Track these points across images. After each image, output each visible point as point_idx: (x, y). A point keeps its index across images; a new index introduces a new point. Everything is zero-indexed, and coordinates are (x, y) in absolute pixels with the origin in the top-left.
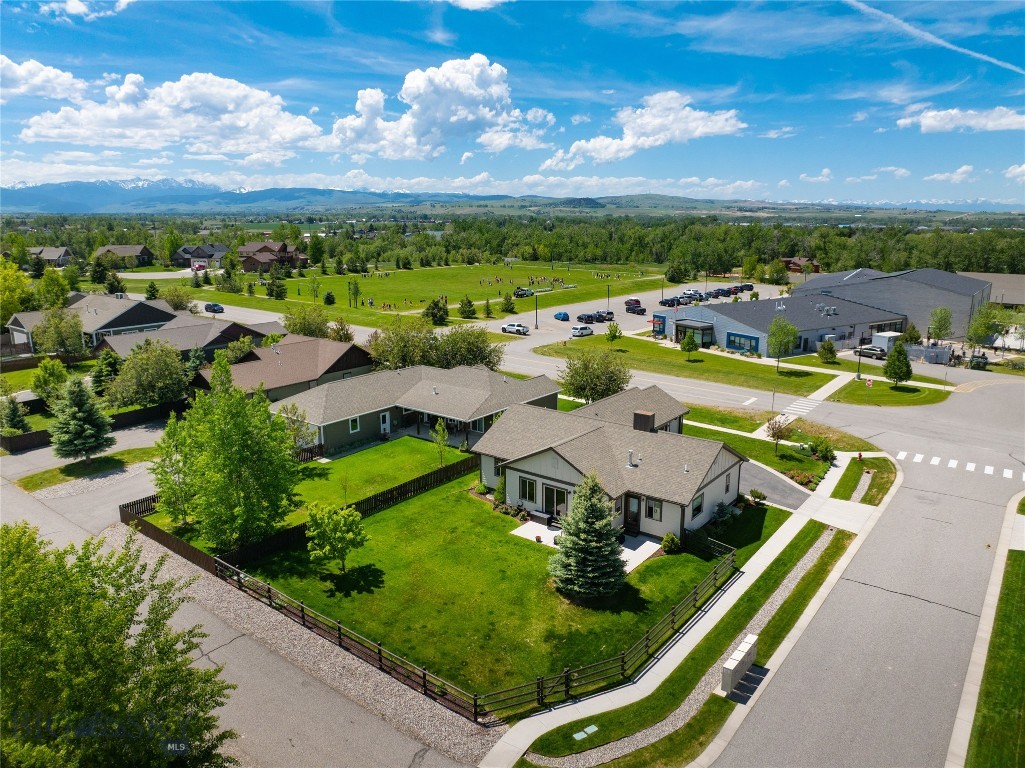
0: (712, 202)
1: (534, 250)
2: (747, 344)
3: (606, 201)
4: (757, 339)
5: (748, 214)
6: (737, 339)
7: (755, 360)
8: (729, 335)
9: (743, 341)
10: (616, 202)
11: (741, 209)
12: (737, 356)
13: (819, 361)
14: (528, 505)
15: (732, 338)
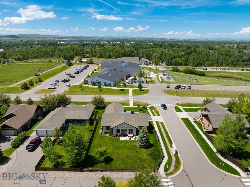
0: (50, 36)
1: (18, 57)
2: (109, 84)
3: (19, 36)
4: (111, 83)
5: (61, 39)
6: (106, 84)
7: (111, 88)
8: (104, 83)
9: (107, 84)
10: (23, 36)
11: (58, 38)
12: (107, 87)
13: (123, 86)
14: (118, 134)
15: (105, 83)
